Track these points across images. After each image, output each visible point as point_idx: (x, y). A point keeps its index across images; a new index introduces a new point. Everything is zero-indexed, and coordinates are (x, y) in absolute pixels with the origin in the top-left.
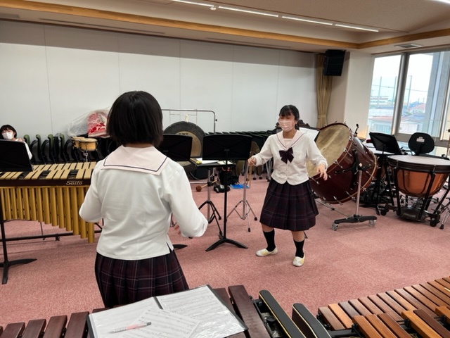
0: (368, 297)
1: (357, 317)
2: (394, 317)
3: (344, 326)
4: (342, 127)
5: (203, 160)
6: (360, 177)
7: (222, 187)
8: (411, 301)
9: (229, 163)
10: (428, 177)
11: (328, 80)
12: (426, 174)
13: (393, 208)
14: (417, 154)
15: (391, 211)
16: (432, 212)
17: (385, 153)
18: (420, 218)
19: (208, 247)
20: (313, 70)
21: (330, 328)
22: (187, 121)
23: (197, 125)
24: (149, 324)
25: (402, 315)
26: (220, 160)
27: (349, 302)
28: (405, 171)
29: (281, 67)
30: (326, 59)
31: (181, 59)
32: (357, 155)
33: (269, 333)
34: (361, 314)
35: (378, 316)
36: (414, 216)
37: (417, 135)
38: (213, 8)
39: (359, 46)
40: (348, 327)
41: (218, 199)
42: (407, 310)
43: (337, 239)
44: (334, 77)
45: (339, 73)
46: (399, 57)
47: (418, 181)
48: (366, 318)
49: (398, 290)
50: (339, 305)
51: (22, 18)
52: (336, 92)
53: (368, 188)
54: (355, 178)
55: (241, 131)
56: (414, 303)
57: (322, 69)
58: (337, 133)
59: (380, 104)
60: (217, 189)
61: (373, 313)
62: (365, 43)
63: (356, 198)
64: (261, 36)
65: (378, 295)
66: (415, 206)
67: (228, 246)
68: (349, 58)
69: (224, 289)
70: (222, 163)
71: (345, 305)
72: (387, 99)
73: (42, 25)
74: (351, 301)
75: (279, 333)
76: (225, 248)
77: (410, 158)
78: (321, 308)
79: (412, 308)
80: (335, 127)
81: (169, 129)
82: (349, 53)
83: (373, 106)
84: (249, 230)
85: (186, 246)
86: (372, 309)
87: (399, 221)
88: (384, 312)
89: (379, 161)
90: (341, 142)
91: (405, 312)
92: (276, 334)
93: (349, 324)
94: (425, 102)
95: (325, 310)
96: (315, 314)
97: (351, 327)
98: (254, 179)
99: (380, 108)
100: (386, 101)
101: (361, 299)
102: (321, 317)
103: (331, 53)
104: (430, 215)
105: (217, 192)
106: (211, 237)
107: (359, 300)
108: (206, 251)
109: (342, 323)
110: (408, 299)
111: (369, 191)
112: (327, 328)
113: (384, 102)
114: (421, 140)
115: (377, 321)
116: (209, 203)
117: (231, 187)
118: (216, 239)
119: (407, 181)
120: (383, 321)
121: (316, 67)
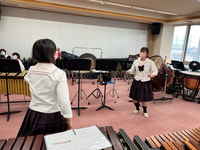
0: (168, 134)
1: (163, 142)
2: (180, 143)
3: (157, 146)
4: (159, 58)
5: (96, 70)
6: (166, 80)
7: (104, 83)
8: (188, 136)
9: (107, 72)
10: (197, 81)
11: (153, 36)
12: (197, 80)
13: (181, 95)
14: (193, 71)
15: (180, 96)
16: (199, 97)
17: (178, 70)
18: (193, 100)
19: (97, 109)
20: (146, 32)
21: (150, 147)
22: (89, 53)
23: (94, 55)
24: (70, 141)
25: (183, 143)
26: (103, 71)
27: (159, 136)
28: (187, 78)
29: (132, 30)
30: (152, 27)
31: (88, 25)
32: (165, 70)
33: (123, 148)
34: (164, 141)
35: (172, 143)
36: (190, 99)
37: (193, 62)
38: (102, 3)
39: (168, 21)
40: (158, 147)
41: (102, 88)
42: (185, 140)
43: (155, 108)
44: (156, 35)
45: (158, 33)
46: (186, 26)
47: (193, 83)
48: (167, 143)
49: (182, 131)
50: (155, 137)
51: (19, 6)
52: (157, 41)
53: (170, 85)
54: (164, 81)
55: (113, 58)
56: (189, 137)
57: (150, 31)
58: (157, 60)
59: (177, 48)
60: (102, 83)
61: (170, 141)
62: (171, 20)
63: (164, 90)
64: (123, 16)
65: (172, 133)
66: (191, 94)
67: (106, 109)
68: (163, 27)
69: (104, 127)
70: (104, 72)
71: (158, 137)
72: (180, 45)
73: (27, 10)
74: (160, 135)
75: (127, 148)
76: (105, 110)
77: (189, 72)
78: (146, 138)
79: (188, 140)
80: (156, 57)
81: (81, 56)
82: (163, 24)
83: (173, 48)
84: (115, 102)
85: (87, 108)
86: (170, 139)
87: (183, 101)
88: (175, 141)
89: (175, 73)
90: (158, 64)
91: (185, 141)
92: (126, 148)
93: (159, 145)
94: (197, 47)
95: (148, 139)
96: (144, 140)
97: (160, 147)
98: (118, 80)
99: (176, 49)
100: (179, 46)
101: (165, 134)
102: (147, 142)
103: (155, 24)
104: (198, 99)
105: (102, 85)
106: (98, 105)
107: (164, 135)
108: (96, 111)
109: (156, 145)
110: (187, 136)
111: (170, 87)
112: (149, 147)
113: (178, 47)
114: (195, 64)
115: (172, 144)
116: (98, 89)
117: (108, 83)
118: (100, 105)
119: (187, 83)
120: (174, 145)
121: (148, 30)
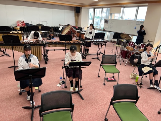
7: (49, 39)
22: (40, 24)
23: (43, 24)
29: (65, 10)
30: (76, 8)
39: (83, 6)
45: (79, 13)
68: (81, 9)
121: (74, 10)
